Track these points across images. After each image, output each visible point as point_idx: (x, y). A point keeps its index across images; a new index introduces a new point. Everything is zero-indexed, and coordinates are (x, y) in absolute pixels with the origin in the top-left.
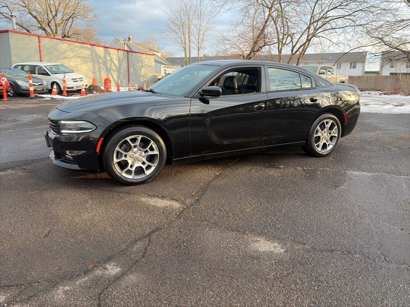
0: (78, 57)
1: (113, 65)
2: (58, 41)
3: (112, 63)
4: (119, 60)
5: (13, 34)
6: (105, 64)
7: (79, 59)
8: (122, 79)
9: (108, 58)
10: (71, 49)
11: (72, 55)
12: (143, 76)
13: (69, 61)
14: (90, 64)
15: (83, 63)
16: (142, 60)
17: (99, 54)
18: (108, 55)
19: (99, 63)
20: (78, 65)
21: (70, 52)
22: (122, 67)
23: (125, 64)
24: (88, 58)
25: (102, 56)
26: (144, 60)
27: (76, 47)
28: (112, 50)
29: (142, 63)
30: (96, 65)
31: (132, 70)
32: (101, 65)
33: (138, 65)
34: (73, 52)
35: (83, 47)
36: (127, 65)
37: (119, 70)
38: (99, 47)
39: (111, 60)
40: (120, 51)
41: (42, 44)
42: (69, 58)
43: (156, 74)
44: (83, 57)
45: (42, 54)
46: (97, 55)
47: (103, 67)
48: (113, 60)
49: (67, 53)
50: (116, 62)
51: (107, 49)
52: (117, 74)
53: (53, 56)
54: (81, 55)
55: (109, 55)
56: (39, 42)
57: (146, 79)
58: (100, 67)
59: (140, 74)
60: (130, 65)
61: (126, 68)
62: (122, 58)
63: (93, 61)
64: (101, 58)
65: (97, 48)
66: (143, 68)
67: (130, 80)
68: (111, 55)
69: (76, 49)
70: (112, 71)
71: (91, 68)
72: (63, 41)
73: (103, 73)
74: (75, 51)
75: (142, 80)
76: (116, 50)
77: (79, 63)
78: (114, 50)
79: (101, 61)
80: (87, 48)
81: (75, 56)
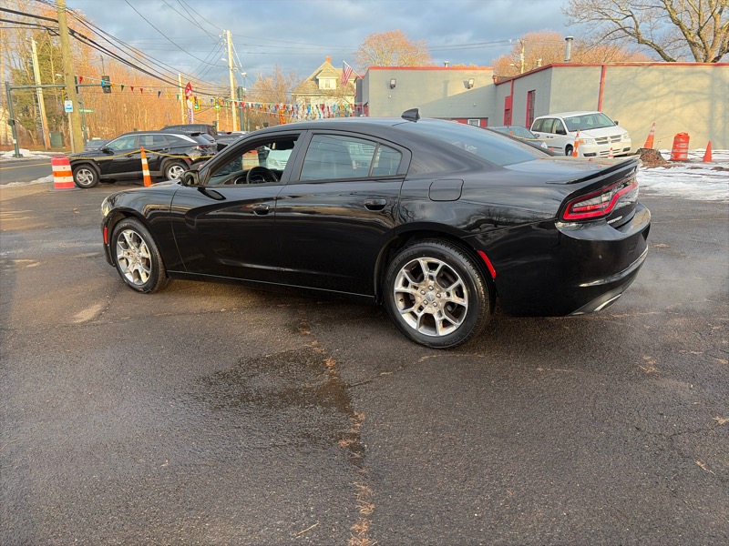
0: (678, 93)
2: (641, 68)
5: (558, 68)
7: (678, 98)
10: (664, 80)
11: (666, 90)
13: (657, 102)
14: (704, 106)
15: (688, 104)
20: (674, 109)
21: (661, 86)
24: (701, 93)
27: (677, 74)
34: (668, 85)
35: (693, 73)
41: (606, 79)
42: (657, 97)
44: (689, 92)
45: (604, 95)
49: (656, 88)
53: (624, 97)
54: (686, 89)
56: (603, 75)
63: (712, 98)
69: (677, 78)
72: (651, 67)
74: (674, 82)
77: (677, 105)
80: (704, 72)
81: (671, 91)
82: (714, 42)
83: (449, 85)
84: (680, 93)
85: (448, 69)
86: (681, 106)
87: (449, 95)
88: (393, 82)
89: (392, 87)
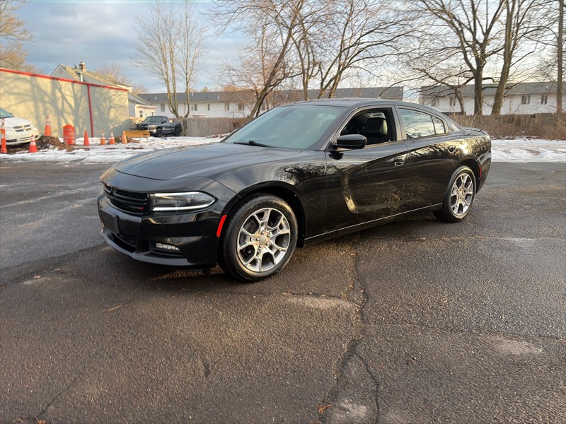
0: (11, 94)
1: (66, 105)
3: (65, 102)
4: (75, 97)
6: (54, 102)
7: (12, 97)
8: (81, 126)
9: (59, 95)
12: (112, 121)
14: (31, 104)
15: (19, 103)
16: (110, 98)
17: (44, 88)
18: (57, 91)
19: (44, 102)
20: (11, 106)
22: (80, 108)
23: (84, 103)
24: (26, 95)
25: (49, 91)
26: (113, 97)
27: (8, 78)
28: (63, 82)
29: (110, 102)
30: (40, 105)
31: (95, 113)
32: (48, 106)
33: (104, 104)
34: (3, 86)
35: (18, 79)
36: (88, 105)
37: (75, 112)
38: (43, 79)
39: (63, 97)
40: (76, 84)
43: (131, 118)
44: (18, 94)
46: (40, 90)
47: (51, 107)
48: (66, 97)
50: (72, 101)
51: (55, 81)
52: (73, 118)
54: (16, 91)
55: (60, 90)
57: (117, 125)
58: (45, 109)
59: (108, 118)
60: (93, 105)
61: (87, 110)
62: (79, 95)
63: (35, 99)
64: (46, 94)
65: (39, 80)
66: (112, 109)
67: (94, 127)
68: (63, 90)
69: (8, 81)
70: (65, 115)
71: (33, 109)
73: (51, 116)
74: (7, 84)
75: (112, 127)
76: (70, 83)
77: (13, 103)
78: (66, 82)
79: (46, 99)
80: (25, 79)
81: (6, 92)
84: (13, 94)
86: (16, 104)
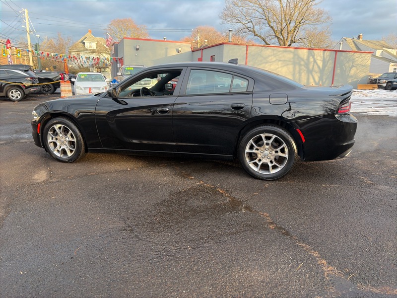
0: (280, 61)
1: (316, 66)
2: (264, 48)
3: (315, 64)
4: (324, 61)
5: (226, 45)
6: (307, 65)
7: (280, 63)
8: (324, 80)
9: (312, 60)
10: (274, 54)
11: (274, 59)
12: (352, 77)
13: (271, 65)
14: (291, 67)
15: (284, 66)
16: (354, 59)
17: (302, 56)
18: (311, 57)
19: (300, 65)
20: (278, 68)
21: (272, 57)
22: (326, 68)
23: (330, 65)
24: (289, 61)
25: (305, 58)
26: (357, 59)
27: (279, 51)
28: (317, 51)
29: (353, 63)
30: (297, 67)
31: (338, 71)
32: (303, 67)
33: (347, 65)
34: (275, 56)
35: (286, 51)
36: (333, 66)
37: (322, 71)
38: (302, 50)
39: (315, 61)
40: (326, 51)
41: (249, 52)
42: (271, 62)
43: (371, 74)
44: (285, 61)
45: (248, 60)
46: (299, 57)
47: (305, 69)
48: (317, 61)
49: (270, 58)
50: (320, 63)
51: (311, 50)
52: (319, 75)
53: (256, 61)
54: (283, 59)
55: (313, 57)
56: (247, 50)
57: (355, 80)
58: (300, 69)
59: (348, 75)
60: (337, 65)
61: (331, 69)
62: (327, 59)
63: (294, 64)
64: (303, 60)
65: (300, 51)
66: (354, 68)
67: (334, 80)
68: (315, 57)
69: (279, 53)
70: (314, 73)
71: (291, 70)
72: (268, 48)
73: (303, 74)
74: (278, 55)
75: (350, 81)
76: (322, 52)
77: (280, 66)
78: (319, 51)
79: (302, 63)
80: (291, 51)
81: (277, 60)
82: (287, 37)
83: (168, 50)
84: (281, 61)
85: (166, 41)
86: (281, 67)
87: (168, 56)
88: (138, 47)
89: (137, 49)
